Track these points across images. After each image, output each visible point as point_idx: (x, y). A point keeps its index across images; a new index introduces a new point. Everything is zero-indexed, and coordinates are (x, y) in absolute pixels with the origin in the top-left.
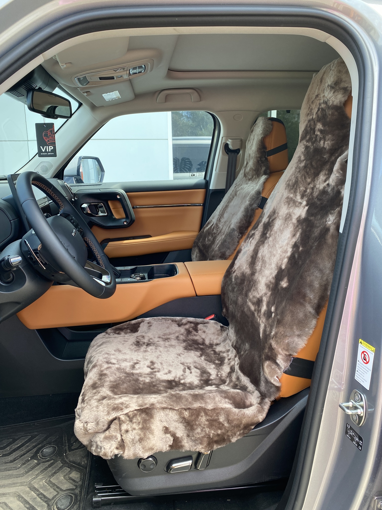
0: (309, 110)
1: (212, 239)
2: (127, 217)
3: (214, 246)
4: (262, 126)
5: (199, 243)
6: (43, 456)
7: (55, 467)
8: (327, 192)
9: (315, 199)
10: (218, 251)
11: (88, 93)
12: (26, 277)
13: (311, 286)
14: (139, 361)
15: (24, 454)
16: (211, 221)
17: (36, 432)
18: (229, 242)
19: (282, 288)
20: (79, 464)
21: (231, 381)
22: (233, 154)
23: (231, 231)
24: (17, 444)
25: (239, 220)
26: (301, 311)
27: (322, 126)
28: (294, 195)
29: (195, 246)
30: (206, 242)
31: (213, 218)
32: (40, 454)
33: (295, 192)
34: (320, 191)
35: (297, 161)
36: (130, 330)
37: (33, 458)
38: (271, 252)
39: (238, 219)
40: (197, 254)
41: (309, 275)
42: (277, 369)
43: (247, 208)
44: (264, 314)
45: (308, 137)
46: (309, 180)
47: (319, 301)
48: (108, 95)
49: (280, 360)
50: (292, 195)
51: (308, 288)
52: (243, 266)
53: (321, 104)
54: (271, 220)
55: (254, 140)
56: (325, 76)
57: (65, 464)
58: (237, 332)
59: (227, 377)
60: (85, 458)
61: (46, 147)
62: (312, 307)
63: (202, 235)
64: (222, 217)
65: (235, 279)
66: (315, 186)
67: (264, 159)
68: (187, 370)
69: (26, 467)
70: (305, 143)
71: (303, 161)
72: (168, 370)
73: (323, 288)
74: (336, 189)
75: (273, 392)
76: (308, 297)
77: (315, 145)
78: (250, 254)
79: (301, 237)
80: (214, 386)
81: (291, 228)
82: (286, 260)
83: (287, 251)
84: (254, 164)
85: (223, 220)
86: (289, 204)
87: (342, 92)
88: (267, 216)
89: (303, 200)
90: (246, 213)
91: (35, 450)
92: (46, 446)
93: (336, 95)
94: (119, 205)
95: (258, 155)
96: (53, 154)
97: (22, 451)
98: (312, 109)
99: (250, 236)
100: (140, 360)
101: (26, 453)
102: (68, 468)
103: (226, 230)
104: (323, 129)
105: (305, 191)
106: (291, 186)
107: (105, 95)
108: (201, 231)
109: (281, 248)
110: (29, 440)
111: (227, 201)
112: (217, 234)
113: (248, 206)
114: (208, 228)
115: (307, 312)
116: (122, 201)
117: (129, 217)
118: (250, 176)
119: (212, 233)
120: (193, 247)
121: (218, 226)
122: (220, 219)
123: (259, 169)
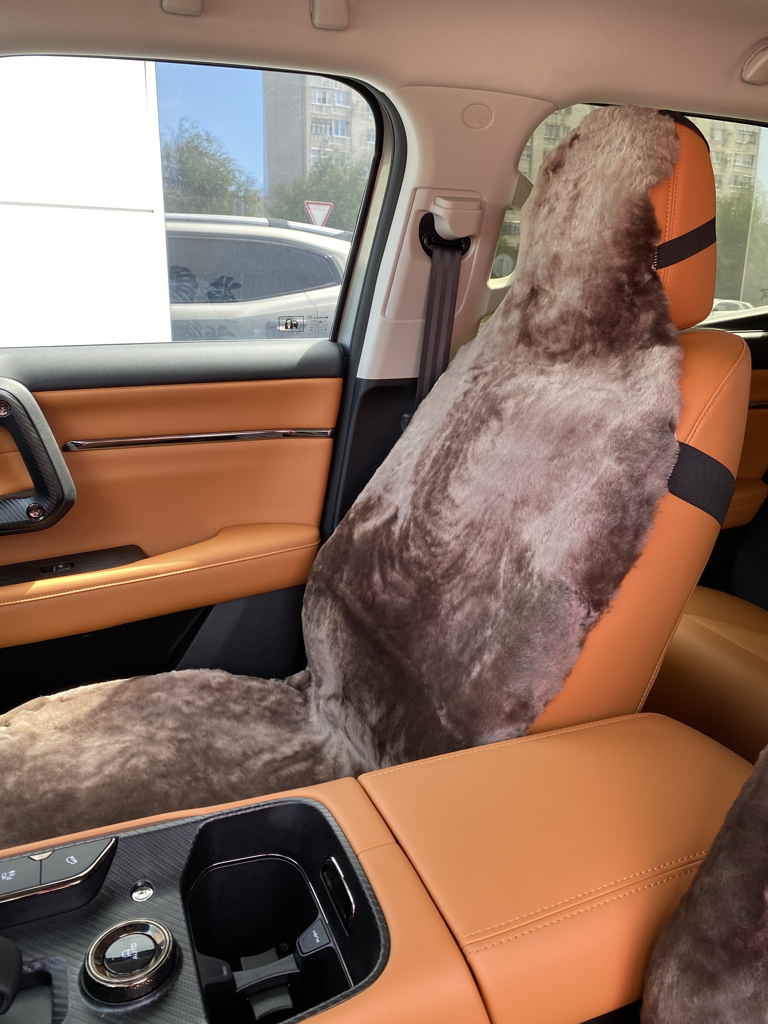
1: (410, 587)
2: (41, 489)
5: (342, 586)
10: (499, 688)
16: (379, 498)
22: (448, 255)
23: (552, 597)
25: (583, 545)
30: (378, 590)
39: (573, 541)
63: (346, 550)
64: (436, 493)
67: (647, 277)
103: (503, 573)
108: (340, 536)
111: (442, 430)
112: (439, 571)
114: (369, 526)
116: (16, 427)
117: (51, 488)
118: (558, 340)
119: (402, 557)
120: (310, 592)
121: (429, 533)
122: (428, 504)
123: (620, 316)
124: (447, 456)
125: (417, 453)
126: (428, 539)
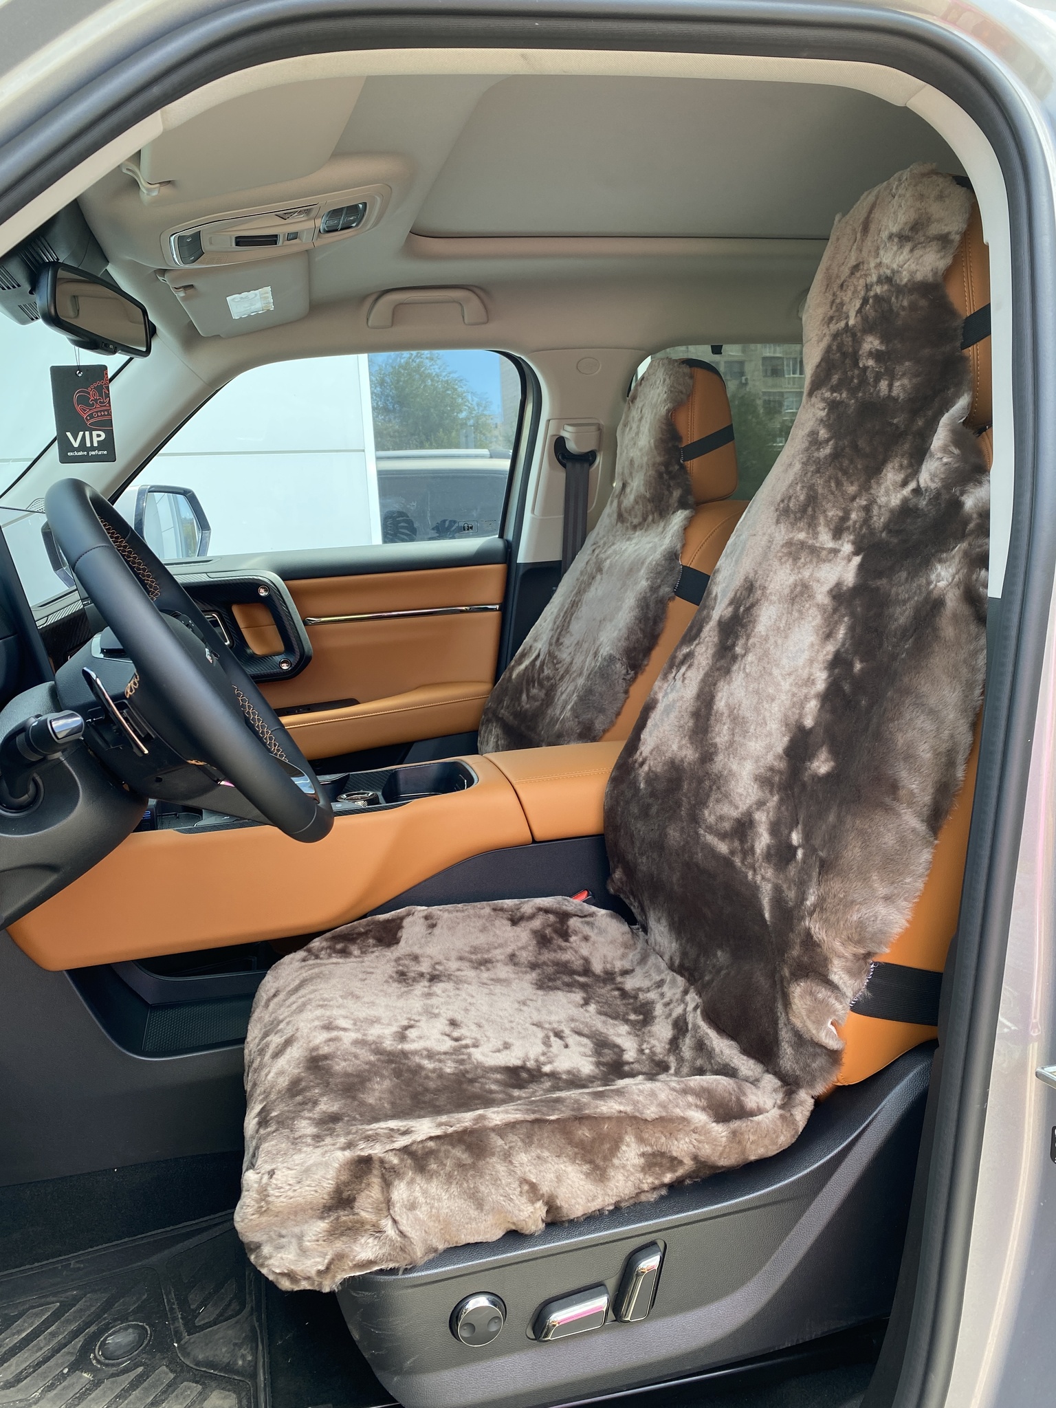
0: (834, 308)
1: (542, 694)
2: (289, 648)
3: (554, 710)
4: (665, 380)
5: (502, 711)
6: (106, 1359)
7: (153, 1386)
8: (918, 509)
9: (882, 532)
10: (573, 720)
11: (190, 291)
12: (79, 785)
13: (909, 757)
14: (414, 1021)
15: (46, 1359)
16: (531, 647)
17: (73, 1289)
18: (600, 694)
19: (816, 779)
20: (229, 1368)
21: (681, 1060)
22: (578, 466)
23: (605, 664)
24: (19, 1332)
25: (624, 632)
26: (889, 830)
27: (882, 343)
28: (808, 533)
29: (489, 721)
30: (523, 704)
31: (535, 640)
32: (99, 1353)
33: (812, 526)
34: (892, 511)
35: (807, 444)
36: (374, 938)
37: (75, 1367)
38: (757, 692)
39: (620, 630)
40: (497, 742)
41: (900, 730)
42: (832, 1001)
43: (645, 598)
44: (768, 856)
45: (835, 379)
46: (852, 489)
47: (934, 798)
48: (241, 298)
49: (838, 974)
50: (802, 536)
51: (902, 764)
52: (670, 743)
53: (872, 286)
54: (742, 609)
55: (643, 421)
56: (876, 214)
57: (183, 1372)
58: (678, 928)
59: (669, 1051)
60: (245, 1347)
61: (84, 434)
62: (918, 815)
63: (507, 688)
64: (563, 632)
65: (646, 782)
66: (872, 502)
67: (677, 467)
68: (553, 1039)
69: (59, 1396)
70: (827, 395)
71: (827, 441)
72: (502, 1043)
73: (943, 760)
74: (945, 496)
75: (822, 1069)
76: (903, 787)
77: (860, 394)
78: (687, 709)
79: (853, 637)
80: (641, 1077)
81: (814, 618)
82: (813, 705)
83: (813, 680)
84: (648, 484)
85: (567, 641)
86: (796, 559)
87: (935, 245)
88: (726, 601)
89: (840, 542)
90: (642, 610)
91: (79, 1341)
92: (112, 1327)
93: (918, 256)
94: (264, 617)
95: (658, 459)
96: (105, 452)
97: (37, 1352)
98: (842, 304)
99: (677, 661)
100: (417, 1018)
101: (52, 1356)
102: (195, 1385)
103: (587, 663)
104: (884, 348)
105: (845, 518)
106: (795, 513)
107: (233, 299)
108: (503, 679)
109: (790, 674)
110: (56, 1316)
111: (572, 591)
112: (558, 678)
113: (646, 593)
114: (523, 667)
115: (905, 831)
116: (272, 604)
117: (296, 647)
118: (636, 517)
119: (539, 678)
120: (483, 725)
121: (556, 657)
122: (558, 639)
123: (663, 494)
124: (572, 606)
125: (556, 611)
126: (555, 661)
